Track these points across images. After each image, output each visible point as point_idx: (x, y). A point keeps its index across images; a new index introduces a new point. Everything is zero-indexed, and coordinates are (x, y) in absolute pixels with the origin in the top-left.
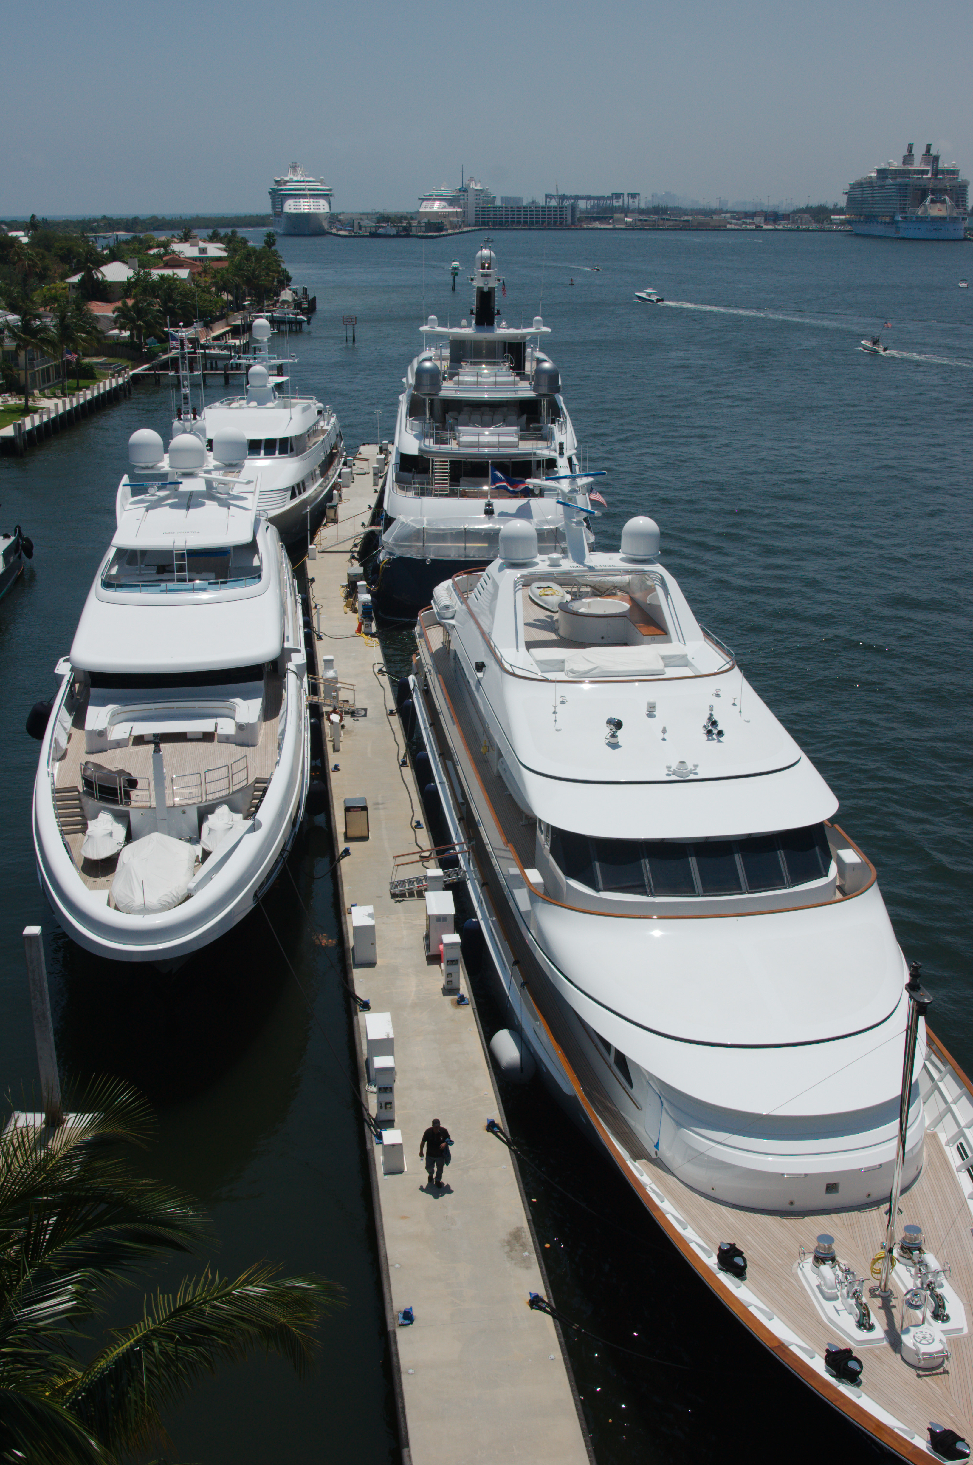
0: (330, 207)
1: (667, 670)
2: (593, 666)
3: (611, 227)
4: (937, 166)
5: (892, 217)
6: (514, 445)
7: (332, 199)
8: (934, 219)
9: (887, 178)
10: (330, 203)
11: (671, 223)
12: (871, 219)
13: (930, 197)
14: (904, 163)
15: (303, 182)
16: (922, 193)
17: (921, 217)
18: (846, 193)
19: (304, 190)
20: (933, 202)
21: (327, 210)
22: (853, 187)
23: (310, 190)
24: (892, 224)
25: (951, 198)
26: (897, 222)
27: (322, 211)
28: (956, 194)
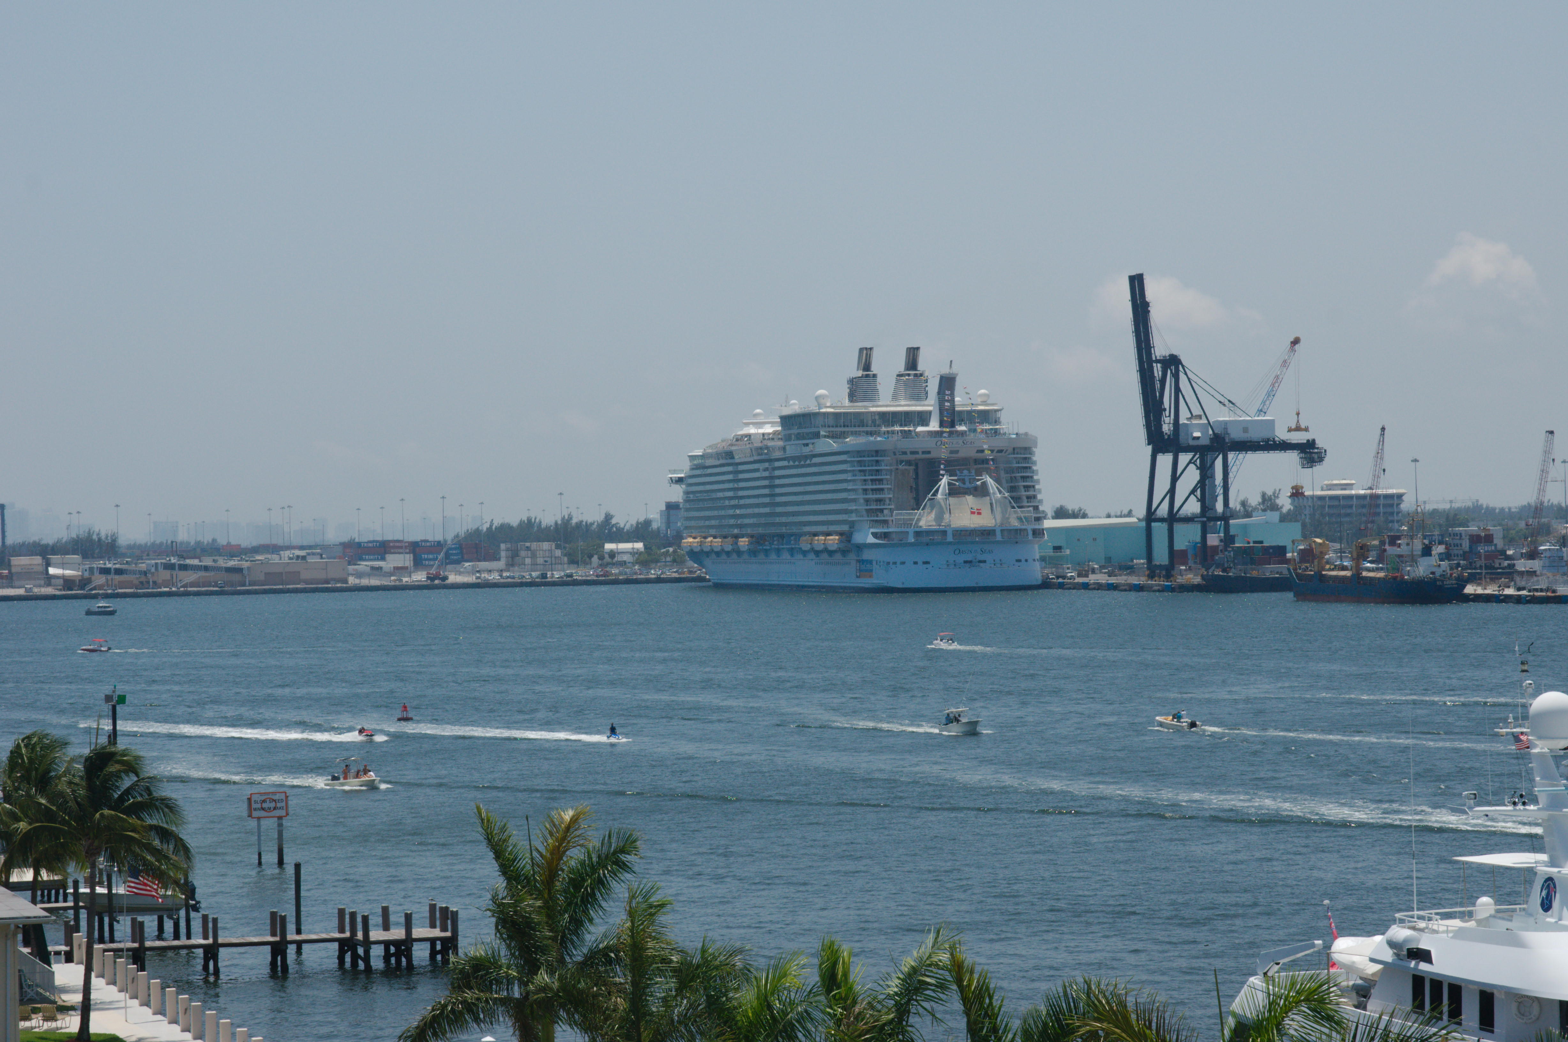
3: (21, 592)
4: (952, 401)
5: (846, 536)
8: (964, 536)
9: (817, 435)
12: (774, 543)
13: (944, 481)
14: (852, 397)
16: (924, 472)
17: (929, 533)
20: (953, 491)
22: (700, 465)
24: (844, 552)
25: (997, 480)
26: (860, 548)
28: (1010, 470)
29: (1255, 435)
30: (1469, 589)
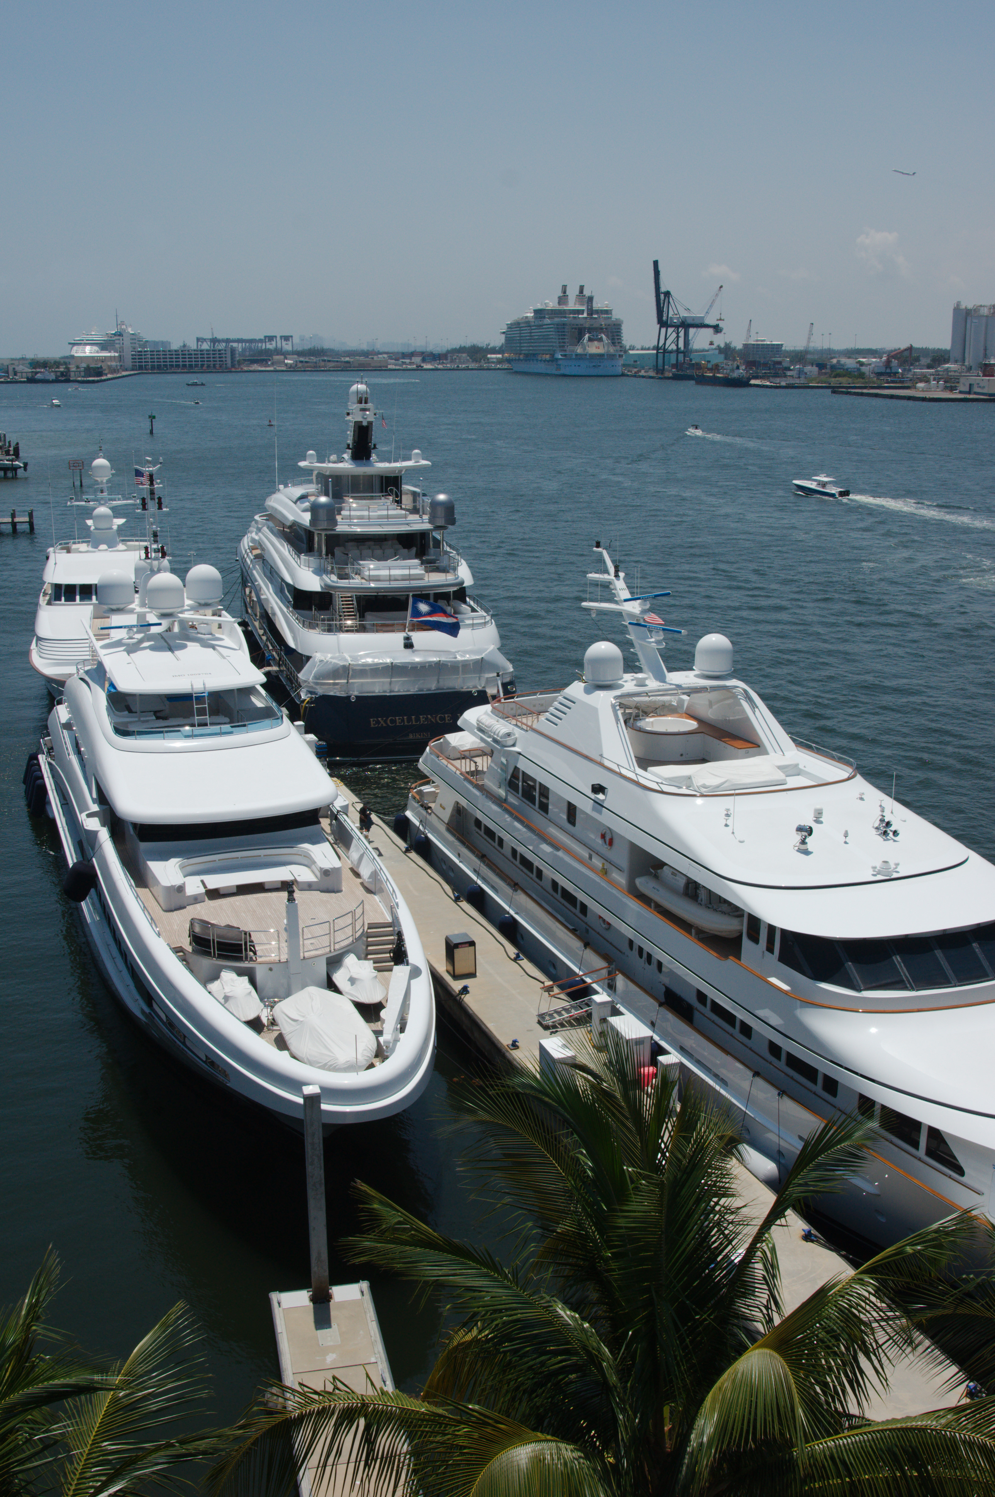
1: (789, 779)
2: (723, 780)
4: (592, 306)
5: (552, 355)
6: (420, 578)
8: (593, 356)
9: (544, 318)
11: (332, 364)
12: (530, 357)
13: (587, 336)
14: (559, 303)
16: (580, 332)
17: (581, 355)
18: (504, 333)
20: (590, 340)
22: (510, 327)
24: (552, 361)
25: (607, 336)
26: (557, 360)
28: (612, 332)
29: (697, 322)
30: (753, 382)
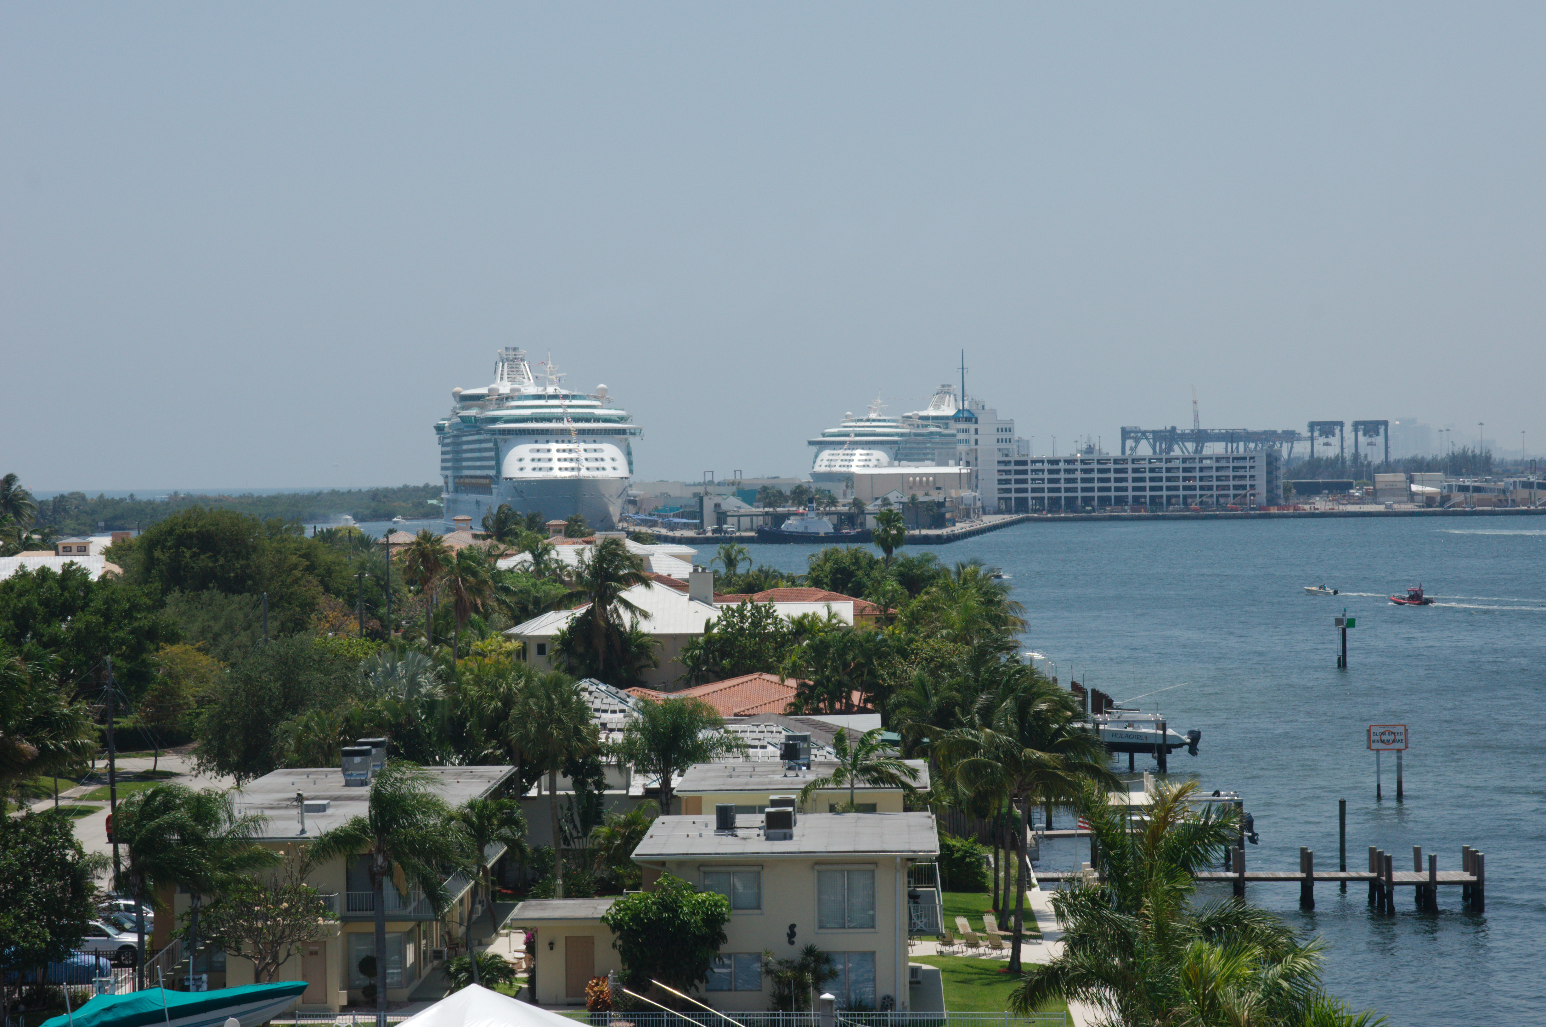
0: (630, 463)
3: (1381, 508)
7: (632, 440)
10: (628, 454)
15: (555, 397)
19: (559, 419)
21: (623, 471)
23: (576, 419)
27: (610, 474)
